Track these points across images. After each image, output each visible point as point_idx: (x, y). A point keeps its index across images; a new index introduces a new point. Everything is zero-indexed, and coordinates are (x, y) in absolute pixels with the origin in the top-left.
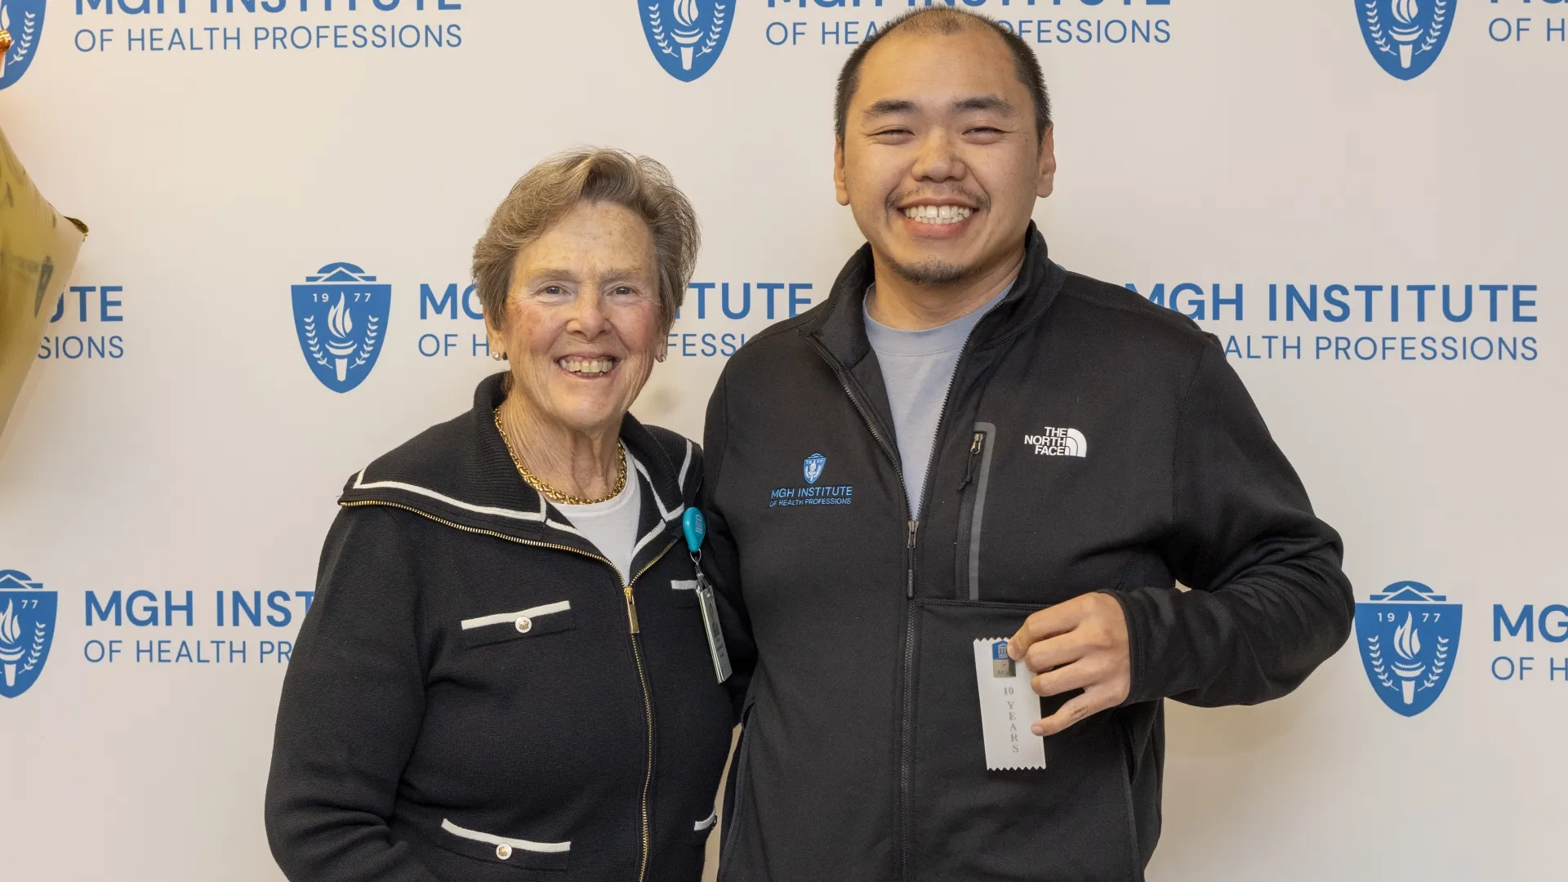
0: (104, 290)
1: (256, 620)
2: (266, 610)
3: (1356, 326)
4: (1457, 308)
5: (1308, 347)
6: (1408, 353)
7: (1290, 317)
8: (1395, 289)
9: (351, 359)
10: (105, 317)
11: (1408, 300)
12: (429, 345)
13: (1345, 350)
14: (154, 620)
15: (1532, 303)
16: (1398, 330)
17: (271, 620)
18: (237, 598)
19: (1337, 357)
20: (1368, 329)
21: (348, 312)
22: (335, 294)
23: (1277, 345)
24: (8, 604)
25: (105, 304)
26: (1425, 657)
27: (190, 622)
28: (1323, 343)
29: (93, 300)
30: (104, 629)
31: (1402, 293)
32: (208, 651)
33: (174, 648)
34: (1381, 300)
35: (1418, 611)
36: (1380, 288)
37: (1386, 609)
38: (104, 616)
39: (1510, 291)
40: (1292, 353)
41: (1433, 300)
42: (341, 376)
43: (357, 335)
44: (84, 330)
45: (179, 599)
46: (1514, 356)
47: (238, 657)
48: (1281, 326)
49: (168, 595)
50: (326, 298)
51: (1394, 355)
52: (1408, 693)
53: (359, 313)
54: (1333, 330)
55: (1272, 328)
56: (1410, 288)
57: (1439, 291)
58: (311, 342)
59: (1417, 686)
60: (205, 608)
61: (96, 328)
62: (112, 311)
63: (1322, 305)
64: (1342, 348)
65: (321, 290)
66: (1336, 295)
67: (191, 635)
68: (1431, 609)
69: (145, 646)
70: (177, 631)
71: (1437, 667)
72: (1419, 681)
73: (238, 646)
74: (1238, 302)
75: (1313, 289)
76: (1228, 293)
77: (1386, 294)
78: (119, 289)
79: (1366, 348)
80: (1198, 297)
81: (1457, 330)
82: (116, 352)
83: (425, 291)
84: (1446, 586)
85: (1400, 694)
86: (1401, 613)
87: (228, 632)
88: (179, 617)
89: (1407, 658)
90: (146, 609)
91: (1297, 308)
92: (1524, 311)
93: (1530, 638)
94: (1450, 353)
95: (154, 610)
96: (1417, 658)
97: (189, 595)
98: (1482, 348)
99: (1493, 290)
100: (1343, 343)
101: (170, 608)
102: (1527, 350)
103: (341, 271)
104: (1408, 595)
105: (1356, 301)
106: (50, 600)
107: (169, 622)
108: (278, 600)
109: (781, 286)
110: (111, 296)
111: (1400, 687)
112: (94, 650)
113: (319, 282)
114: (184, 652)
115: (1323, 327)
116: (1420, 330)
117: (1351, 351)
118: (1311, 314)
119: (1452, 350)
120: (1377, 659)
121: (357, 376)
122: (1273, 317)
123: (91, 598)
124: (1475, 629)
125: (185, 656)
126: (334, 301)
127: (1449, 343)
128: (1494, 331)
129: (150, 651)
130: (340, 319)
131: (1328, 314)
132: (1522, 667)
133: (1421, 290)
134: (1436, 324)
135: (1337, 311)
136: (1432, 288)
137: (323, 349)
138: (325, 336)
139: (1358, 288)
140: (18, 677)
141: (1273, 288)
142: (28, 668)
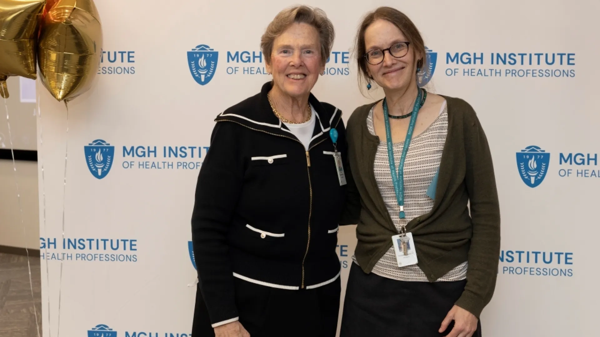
0: (129, 53)
1: (176, 155)
2: (179, 153)
3: (518, 66)
4: (550, 60)
5: (503, 73)
6: (534, 75)
7: (498, 63)
8: (531, 55)
9: (206, 75)
10: (129, 61)
11: (535, 58)
12: (230, 71)
13: (515, 74)
14: (144, 155)
15: (573, 59)
16: (531, 67)
17: (181, 155)
18: (170, 149)
19: (512, 76)
20: (522, 67)
21: (205, 60)
22: (201, 54)
23: (494, 72)
24: (99, 151)
25: (129, 57)
26: (538, 169)
27: (155, 156)
28: (508, 72)
29: (125, 55)
30: (129, 158)
31: (533, 56)
32: (161, 165)
33: (151, 164)
34: (526, 58)
35: (536, 155)
36: (526, 54)
37: (526, 154)
38: (129, 154)
39: (567, 55)
40: (498, 75)
41: (543, 58)
42: (203, 80)
43: (208, 67)
44: (122, 65)
45: (152, 149)
46: (567, 76)
47: (170, 167)
48: (495, 66)
49: (149, 148)
50: (198, 56)
51: (530, 75)
52: (533, 180)
53: (208, 60)
54: (511, 67)
55: (492, 67)
56: (535, 54)
57: (544, 55)
58: (193, 69)
59: (535, 179)
60: (160, 152)
61: (126, 64)
62: (131, 59)
63: (508, 59)
64: (514, 73)
65: (196, 53)
66: (512, 56)
67: (156, 160)
68: (540, 154)
69: (141, 163)
70: (151, 159)
71: (542, 172)
72: (536, 177)
73: (170, 164)
74: (481, 58)
75: (505, 55)
76: (478, 55)
77: (528, 56)
78: (133, 52)
79: (521, 73)
80: (469, 57)
81: (550, 67)
82: (133, 72)
83: (229, 54)
84: (545, 147)
85: (530, 181)
86: (531, 156)
87: (167, 159)
88: (152, 154)
89: (531, 169)
90: (142, 152)
91: (500, 60)
92: (571, 62)
93: (571, 163)
94: (547, 75)
95: (144, 152)
96: (536, 170)
97: (155, 148)
98: (557, 73)
99: (561, 55)
100: (514, 72)
101: (149, 152)
102: (572, 74)
103: (203, 47)
104: (533, 150)
105: (518, 58)
106: (112, 149)
107: (149, 156)
108: (183, 150)
109: (339, 53)
110: (131, 55)
111: (530, 178)
112: (126, 165)
113: (196, 51)
114: (153, 165)
115: (508, 66)
116: (538, 68)
117: (517, 74)
118: (504, 62)
119: (548, 74)
120: (523, 170)
121: (208, 80)
122: (492, 63)
123: (125, 148)
124: (554, 160)
125: (153, 167)
126: (201, 57)
127: (547, 71)
128: (561, 68)
129: (143, 165)
130: (202, 62)
131: (510, 63)
132: (568, 172)
133: (539, 55)
134: (543, 66)
135: (512, 62)
136: (542, 54)
137: (197, 71)
138: (198, 67)
139: (519, 54)
140: (102, 173)
141: (492, 54)
142: (105, 170)
